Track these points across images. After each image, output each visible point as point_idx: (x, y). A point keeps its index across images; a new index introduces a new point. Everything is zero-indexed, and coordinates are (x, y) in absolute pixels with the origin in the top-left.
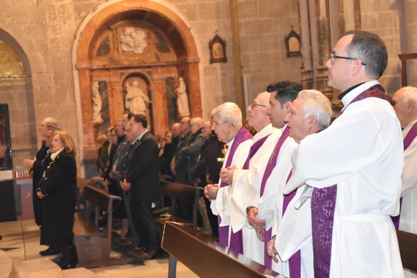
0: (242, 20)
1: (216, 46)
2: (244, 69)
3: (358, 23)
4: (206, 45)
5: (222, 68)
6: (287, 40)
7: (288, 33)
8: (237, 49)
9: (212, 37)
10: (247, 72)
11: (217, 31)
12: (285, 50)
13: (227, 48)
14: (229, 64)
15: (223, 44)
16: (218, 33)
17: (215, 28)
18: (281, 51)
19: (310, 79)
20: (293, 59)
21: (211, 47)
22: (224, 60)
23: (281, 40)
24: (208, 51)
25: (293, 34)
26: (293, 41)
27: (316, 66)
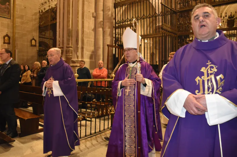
0: (17, 31)
1: (6, 38)
2: (16, 48)
4: (2, 37)
5: (8, 46)
6: (31, 41)
7: (32, 38)
8: (14, 40)
9: (5, 34)
10: (17, 49)
11: (7, 33)
12: (30, 44)
13: (10, 39)
14: (11, 45)
15: (9, 37)
16: (8, 34)
17: (7, 32)
18: (29, 44)
20: (33, 47)
21: (4, 38)
22: (9, 43)
23: (29, 40)
24: (3, 39)
25: (33, 39)
26: (33, 41)
27: (65, 45)
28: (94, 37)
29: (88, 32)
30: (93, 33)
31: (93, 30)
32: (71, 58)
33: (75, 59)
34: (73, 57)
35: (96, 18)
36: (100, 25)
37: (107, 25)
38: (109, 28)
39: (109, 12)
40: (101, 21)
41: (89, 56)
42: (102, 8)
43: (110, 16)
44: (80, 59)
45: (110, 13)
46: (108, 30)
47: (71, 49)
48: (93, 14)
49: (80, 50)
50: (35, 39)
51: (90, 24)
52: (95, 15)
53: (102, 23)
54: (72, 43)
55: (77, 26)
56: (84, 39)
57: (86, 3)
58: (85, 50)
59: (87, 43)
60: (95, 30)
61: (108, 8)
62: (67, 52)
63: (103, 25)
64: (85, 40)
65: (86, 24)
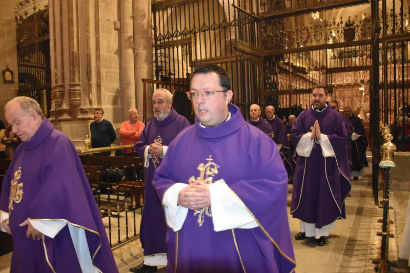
3: (98, 58)
7: (4, 69)
12: (2, 79)
18: (0, 78)
19: (62, 91)
20: (8, 85)
25: (8, 70)
26: (8, 74)
27: (67, 82)
28: (118, 66)
29: (108, 55)
30: (116, 58)
31: (116, 53)
32: (80, 105)
33: (86, 106)
34: (82, 102)
35: (120, 31)
36: (128, 44)
37: (142, 42)
38: (145, 48)
39: (143, 20)
40: (131, 37)
41: (111, 99)
42: (131, 14)
43: (146, 26)
44: (95, 106)
45: (145, 21)
46: (143, 53)
47: (78, 88)
48: (115, 23)
49: (94, 90)
50: (11, 69)
51: (110, 42)
52: (118, 25)
53: (132, 39)
54: (79, 77)
55: (88, 47)
56: (101, 69)
57: (101, 4)
58: (102, 89)
59: (106, 75)
60: (120, 52)
61: (142, 13)
62: (72, 93)
63: (134, 42)
64: (103, 71)
65: (103, 43)
